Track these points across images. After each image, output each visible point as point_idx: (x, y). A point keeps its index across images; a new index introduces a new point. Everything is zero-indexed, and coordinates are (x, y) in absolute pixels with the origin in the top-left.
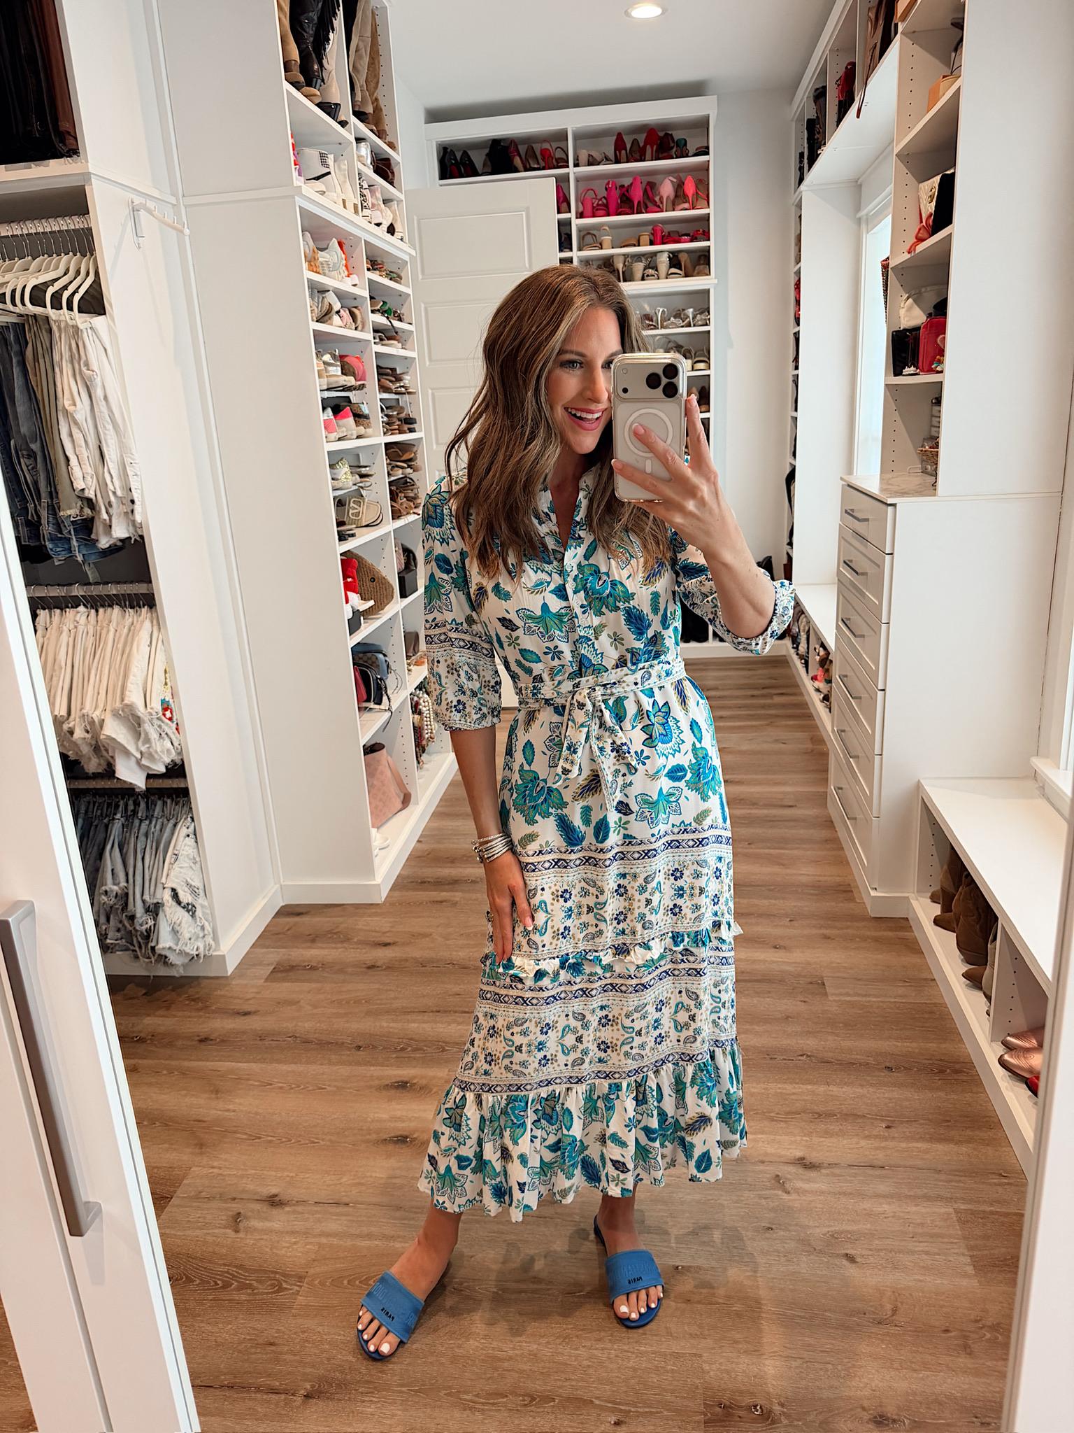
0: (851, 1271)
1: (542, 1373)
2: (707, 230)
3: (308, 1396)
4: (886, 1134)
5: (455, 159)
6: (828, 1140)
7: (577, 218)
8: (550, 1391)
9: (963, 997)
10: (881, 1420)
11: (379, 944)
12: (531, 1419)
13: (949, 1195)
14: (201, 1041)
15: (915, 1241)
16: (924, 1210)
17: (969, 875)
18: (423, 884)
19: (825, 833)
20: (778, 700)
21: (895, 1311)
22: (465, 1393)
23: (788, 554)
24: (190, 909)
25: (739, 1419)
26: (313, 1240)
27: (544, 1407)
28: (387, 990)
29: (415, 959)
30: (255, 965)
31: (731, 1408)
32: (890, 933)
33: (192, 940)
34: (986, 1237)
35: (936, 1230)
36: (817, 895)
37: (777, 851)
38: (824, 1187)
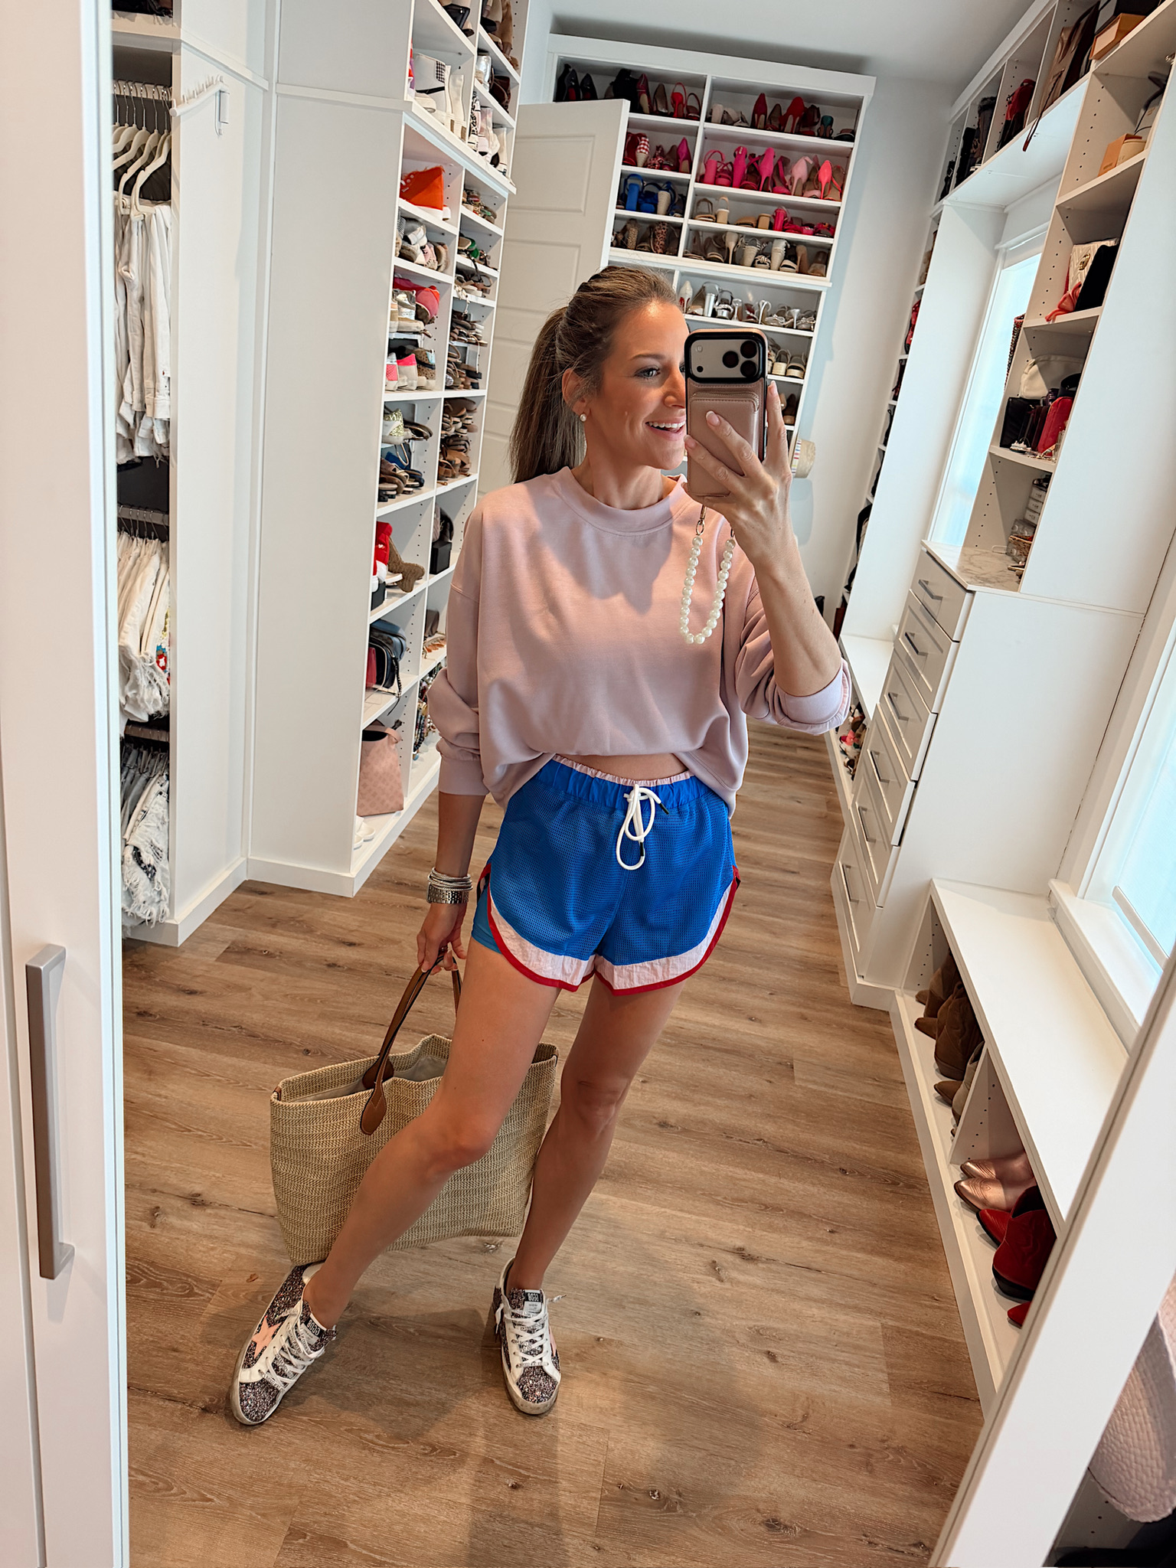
0: (768, 1370)
1: (448, 1425)
2: (833, 225)
3: (205, 1410)
4: (829, 1239)
5: (576, 81)
6: (770, 1235)
7: (696, 181)
8: (452, 1444)
9: (930, 1107)
10: (773, 1524)
11: (344, 943)
12: (429, 1468)
13: (879, 1310)
14: (140, 1014)
15: (838, 1350)
16: (852, 1320)
17: (962, 985)
18: (400, 885)
19: (822, 908)
20: (801, 753)
21: (805, 1418)
22: (366, 1432)
23: (843, 597)
24: (150, 871)
25: (634, 1500)
26: (231, 1249)
27: (445, 1460)
28: (345, 994)
29: (380, 967)
30: (209, 940)
31: (630, 1490)
32: (868, 1025)
33: (146, 904)
34: (907, 1357)
35: (861, 1343)
36: (802, 971)
37: (771, 918)
38: (758, 1281)
